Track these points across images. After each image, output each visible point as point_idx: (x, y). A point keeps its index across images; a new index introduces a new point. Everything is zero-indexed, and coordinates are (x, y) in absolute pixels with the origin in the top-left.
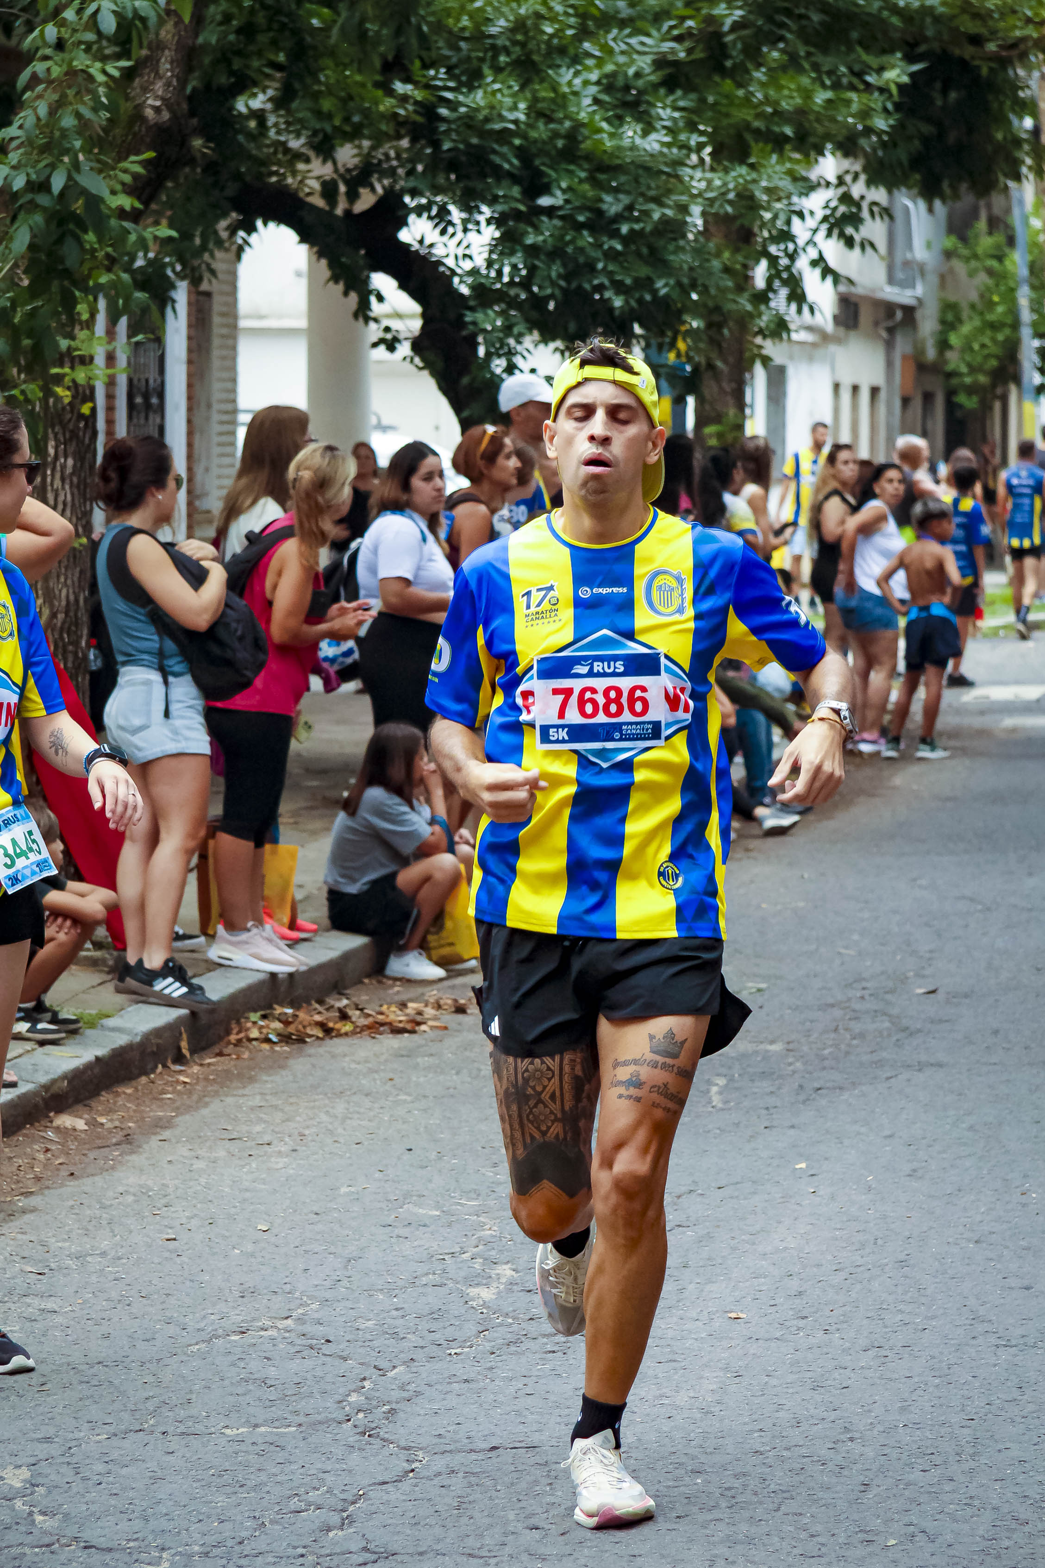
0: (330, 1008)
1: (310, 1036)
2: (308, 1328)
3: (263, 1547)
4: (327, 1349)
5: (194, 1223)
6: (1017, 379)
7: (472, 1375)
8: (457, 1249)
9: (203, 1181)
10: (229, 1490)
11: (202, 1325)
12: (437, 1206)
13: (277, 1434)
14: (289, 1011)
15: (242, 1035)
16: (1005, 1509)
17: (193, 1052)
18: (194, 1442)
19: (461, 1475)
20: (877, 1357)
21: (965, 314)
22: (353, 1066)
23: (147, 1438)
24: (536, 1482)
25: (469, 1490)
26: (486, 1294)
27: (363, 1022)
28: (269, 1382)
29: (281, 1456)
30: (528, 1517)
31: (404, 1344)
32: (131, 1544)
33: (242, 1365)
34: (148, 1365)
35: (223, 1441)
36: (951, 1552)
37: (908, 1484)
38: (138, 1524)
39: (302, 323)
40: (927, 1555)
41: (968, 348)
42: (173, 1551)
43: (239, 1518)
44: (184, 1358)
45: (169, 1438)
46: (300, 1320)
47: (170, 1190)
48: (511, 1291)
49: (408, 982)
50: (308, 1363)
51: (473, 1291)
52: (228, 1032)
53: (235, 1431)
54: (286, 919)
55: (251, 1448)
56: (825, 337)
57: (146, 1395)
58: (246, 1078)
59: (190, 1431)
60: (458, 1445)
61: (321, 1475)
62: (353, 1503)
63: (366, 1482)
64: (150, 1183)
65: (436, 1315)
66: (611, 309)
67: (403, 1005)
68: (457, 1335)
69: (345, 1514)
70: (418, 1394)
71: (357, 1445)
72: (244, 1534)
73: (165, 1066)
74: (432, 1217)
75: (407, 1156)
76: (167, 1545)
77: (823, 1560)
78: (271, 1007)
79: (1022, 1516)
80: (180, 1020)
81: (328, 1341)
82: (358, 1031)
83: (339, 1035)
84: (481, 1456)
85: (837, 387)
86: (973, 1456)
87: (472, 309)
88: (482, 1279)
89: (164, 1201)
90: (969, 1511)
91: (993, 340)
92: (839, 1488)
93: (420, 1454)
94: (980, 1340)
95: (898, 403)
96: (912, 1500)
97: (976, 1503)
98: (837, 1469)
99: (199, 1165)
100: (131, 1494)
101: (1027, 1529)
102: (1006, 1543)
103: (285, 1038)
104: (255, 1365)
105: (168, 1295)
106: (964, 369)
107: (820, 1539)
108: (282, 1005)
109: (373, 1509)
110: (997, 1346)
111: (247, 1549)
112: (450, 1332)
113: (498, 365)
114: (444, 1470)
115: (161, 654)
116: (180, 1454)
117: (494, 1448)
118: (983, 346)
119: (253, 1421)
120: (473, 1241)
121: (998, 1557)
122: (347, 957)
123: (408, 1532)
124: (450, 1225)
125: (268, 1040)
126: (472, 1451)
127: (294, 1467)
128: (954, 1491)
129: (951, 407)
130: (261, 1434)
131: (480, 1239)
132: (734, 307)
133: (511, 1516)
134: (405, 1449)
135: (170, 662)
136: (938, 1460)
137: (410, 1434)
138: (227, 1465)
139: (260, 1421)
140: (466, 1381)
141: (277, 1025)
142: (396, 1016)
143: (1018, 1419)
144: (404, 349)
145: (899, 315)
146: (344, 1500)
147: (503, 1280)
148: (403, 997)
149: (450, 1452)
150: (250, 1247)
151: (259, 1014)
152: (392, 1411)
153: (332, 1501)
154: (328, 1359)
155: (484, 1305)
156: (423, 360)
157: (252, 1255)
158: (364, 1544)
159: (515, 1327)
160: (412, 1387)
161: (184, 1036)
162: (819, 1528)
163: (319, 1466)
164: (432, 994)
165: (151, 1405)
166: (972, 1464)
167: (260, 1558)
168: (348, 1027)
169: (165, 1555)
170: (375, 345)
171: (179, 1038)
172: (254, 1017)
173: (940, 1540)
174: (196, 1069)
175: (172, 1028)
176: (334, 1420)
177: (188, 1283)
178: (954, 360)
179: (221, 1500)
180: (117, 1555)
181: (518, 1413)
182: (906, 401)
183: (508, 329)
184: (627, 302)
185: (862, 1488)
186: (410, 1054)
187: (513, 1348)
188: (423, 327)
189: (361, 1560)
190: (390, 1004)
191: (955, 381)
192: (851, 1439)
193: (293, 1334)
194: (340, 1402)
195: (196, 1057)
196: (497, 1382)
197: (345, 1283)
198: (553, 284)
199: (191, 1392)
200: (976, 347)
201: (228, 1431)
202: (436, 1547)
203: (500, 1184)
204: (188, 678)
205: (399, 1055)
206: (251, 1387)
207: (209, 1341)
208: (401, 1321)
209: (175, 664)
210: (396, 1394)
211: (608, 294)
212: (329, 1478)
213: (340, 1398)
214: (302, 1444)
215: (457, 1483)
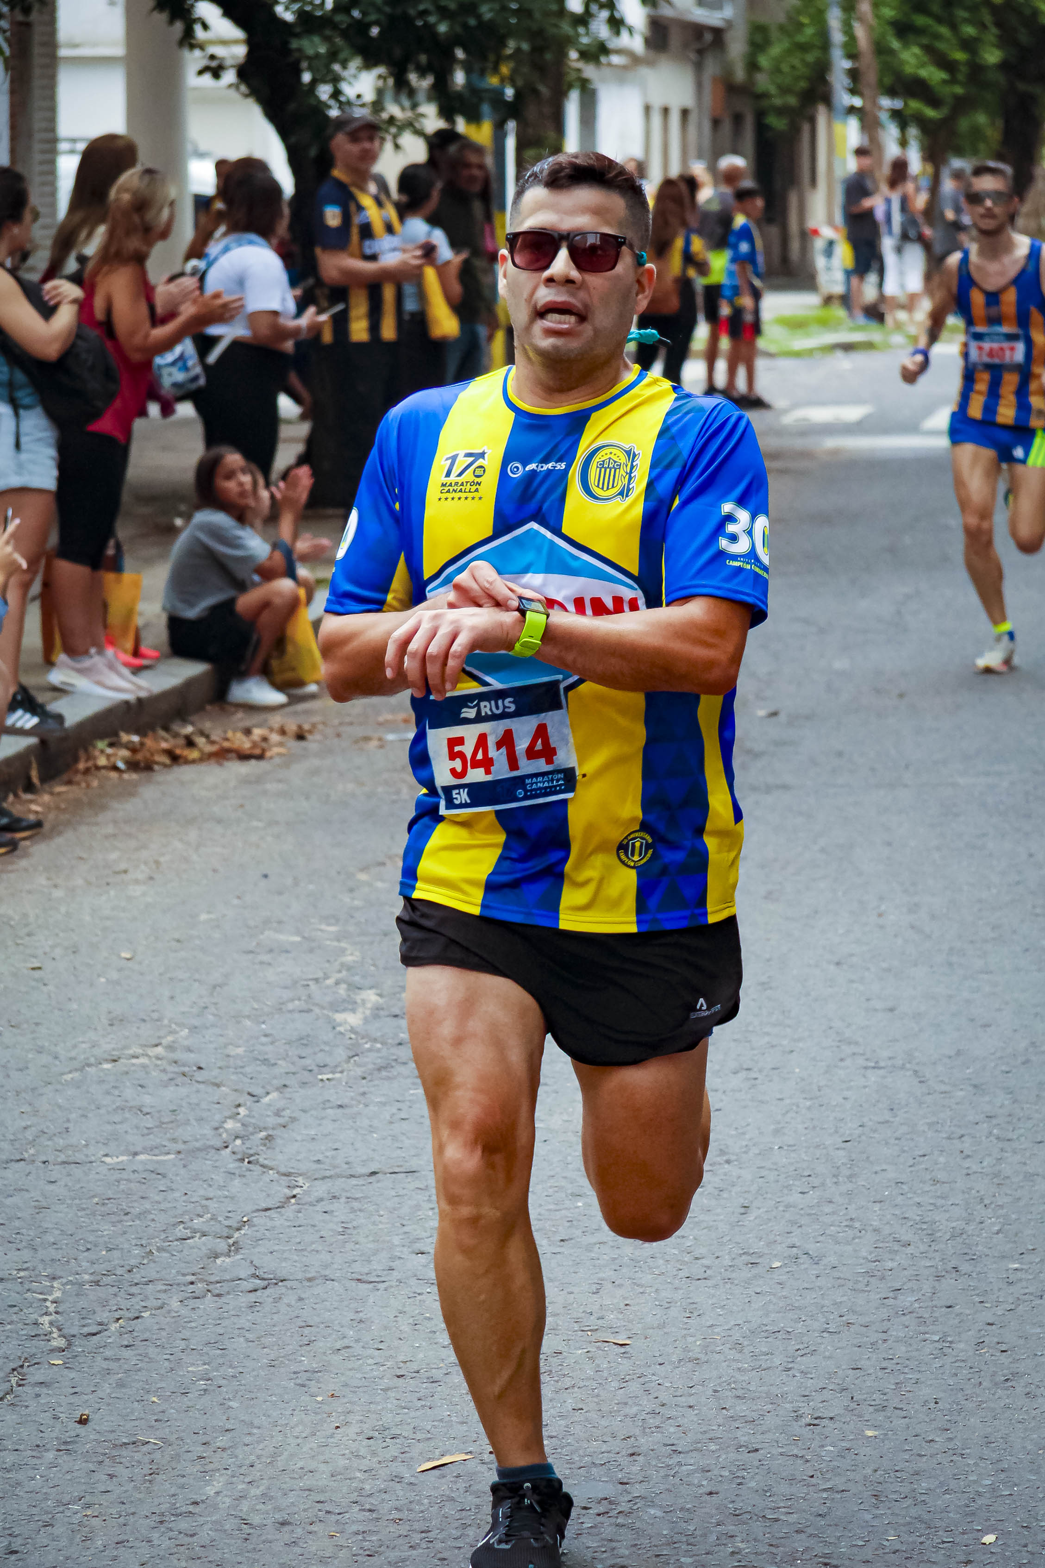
0: (176, 735)
1: (157, 763)
2: (178, 1055)
3: (153, 1275)
4: (200, 1076)
5: (58, 952)
6: (827, 99)
7: (346, 1101)
8: (320, 974)
9: (63, 909)
10: (114, 1218)
11: (73, 1054)
12: (298, 932)
13: (158, 1162)
14: (135, 738)
15: (90, 764)
16: (887, 1230)
17: (44, 779)
18: (77, 1171)
19: (343, 1200)
20: (747, 1079)
21: (774, 34)
22: (203, 793)
23: (30, 1168)
24: (418, 1207)
25: (352, 1216)
26: (353, 1019)
27: (209, 748)
28: (145, 1110)
29: (162, 1184)
30: (413, 1242)
31: (277, 1071)
32: (22, 1274)
33: (117, 1093)
34: (23, 1095)
35: (103, 1169)
36: (836, 1274)
37: (788, 1206)
38: (26, 1254)
39: (119, 51)
40: (814, 1277)
41: (777, 70)
42: (64, 1280)
43: (126, 1246)
44: (59, 1087)
45: (51, 1167)
46: (170, 1048)
47: (31, 919)
48: (376, 1017)
49: (252, 708)
50: (183, 1091)
51: (339, 1017)
52: (76, 760)
53: (115, 1160)
54: (129, 645)
55: (133, 1176)
56: (636, 60)
57: (24, 1124)
58: (97, 805)
59: (71, 1159)
60: (338, 1171)
61: (204, 1202)
62: (238, 1229)
63: (249, 1208)
64: (11, 912)
65: (304, 1041)
66: (434, 34)
67: (248, 732)
68: (328, 1060)
69: (231, 1241)
70: (293, 1119)
71: (237, 1172)
72: (133, 1262)
73: (16, 795)
74: (293, 943)
75: (263, 883)
76: (59, 1273)
77: (709, 1283)
78: (116, 734)
79: (905, 1238)
80: (29, 750)
81: (200, 1068)
82: (206, 757)
83: (187, 762)
84: (361, 1181)
85: (647, 109)
86: (850, 1177)
87: (297, 36)
88: (350, 1005)
89: (26, 930)
90: (850, 1233)
91: (803, 61)
92: (719, 1210)
93: (301, 1180)
94: (848, 1062)
95: (707, 125)
96: (793, 1223)
97: (857, 1225)
98: (716, 1193)
99: (58, 894)
100: (17, 1223)
101: (909, 1250)
102: (890, 1265)
103: (133, 766)
104: (129, 1093)
105: (37, 1024)
106: (773, 90)
107: (704, 1261)
108: (128, 731)
109: (259, 1235)
110: (866, 1068)
111: (137, 1277)
112: (321, 1058)
113: (324, 92)
114: (325, 1195)
115: (11, 386)
116: (62, 1183)
117: (374, 1173)
118: (793, 67)
119: (132, 1149)
120: (336, 965)
121: (883, 1278)
122: (189, 684)
123: (296, 1258)
124: (311, 951)
125: (115, 768)
126: (352, 1176)
127: (177, 1194)
128: (834, 1213)
129: (761, 129)
130: (142, 1162)
131: (342, 965)
132: (554, 30)
133: (396, 1240)
134: (285, 1175)
135: (19, 394)
136: (816, 1182)
137: (290, 1160)
138: (110, 1194)
139: (138, 1149)
140: (340, 1106)
141: (125, 753)
142: (244, 743)
143: (892, 1141)
144: (230, 77)
145: (708, 37)
146: (229, 1227)
147: (369, 1005)
148: (247, 723)
149: (330, 1177)
150: (115, 975)
151: (106, 742)
152: (269, 1138)
153: (217, 1228)
154: (202, 1086)
155: (353, 1030)
156: (249, 85)
157: (117, 983)
158: (252, 1270)
159: (384, 1052)
160: (287, 1113)
161: (34, 765)
162: (702, 1251)
163: (202, 1192)
164: (276, 720)
165: (29, 1135)
166: (850, 1186)
167: (150, 1286)
168: (194, 754)
169: (55, 1284)
170: (200, 73)
171: (28, 767)
172: (101, 745)
173: (825, 1261)
174: (46, 798)
175: (22, 758)
176: (212, 1147)
177: (56, 1012)
178: (763, 82)
179: (107, 1229)
180: (9, 1285)
181: (394, 1138)
182: (716, 123)
183: (333, 55)
184: (451, 27)
185: (743, 1210)
186: (259, 780)
187: (384, 1073)
188: (249, 54)
189: (250, 1287)
190: (234, 731)
191: (765, 103)
192: (728, 1162)
193: (164, 1062)
194: (216, 1129)
195: (46, 787)
196: (371, 1108)
197: (212, 1009)
198: (379, 10)
199: (68, 1121)
200: (785, 68)
201: (108, 1160)
202: (324, 1273)
203: (357, 909)
204: (39, 411)
205: (246, 781)
206: (127, 1115)
207: (81, 1069)
208: (270, 1048)
209: (25, 396)
210: (272, 1121)
211: (432, 19)
212: (212, 1205)
213: (217, 1125)
214: (182, 1171)
215: (340, 1209)
